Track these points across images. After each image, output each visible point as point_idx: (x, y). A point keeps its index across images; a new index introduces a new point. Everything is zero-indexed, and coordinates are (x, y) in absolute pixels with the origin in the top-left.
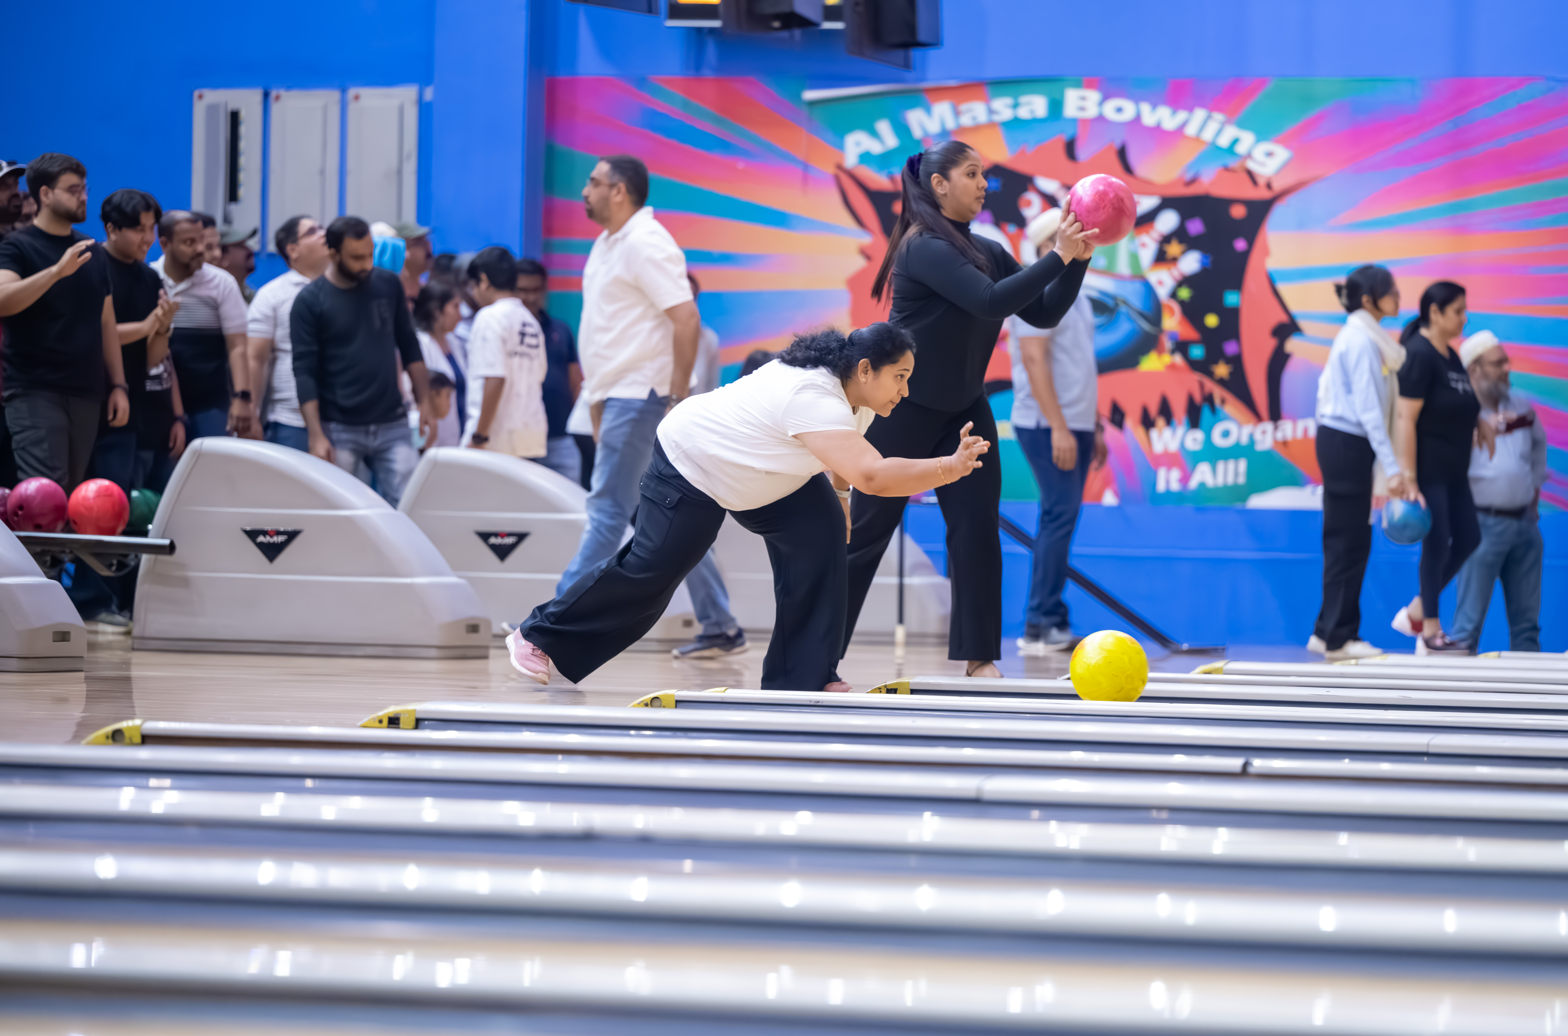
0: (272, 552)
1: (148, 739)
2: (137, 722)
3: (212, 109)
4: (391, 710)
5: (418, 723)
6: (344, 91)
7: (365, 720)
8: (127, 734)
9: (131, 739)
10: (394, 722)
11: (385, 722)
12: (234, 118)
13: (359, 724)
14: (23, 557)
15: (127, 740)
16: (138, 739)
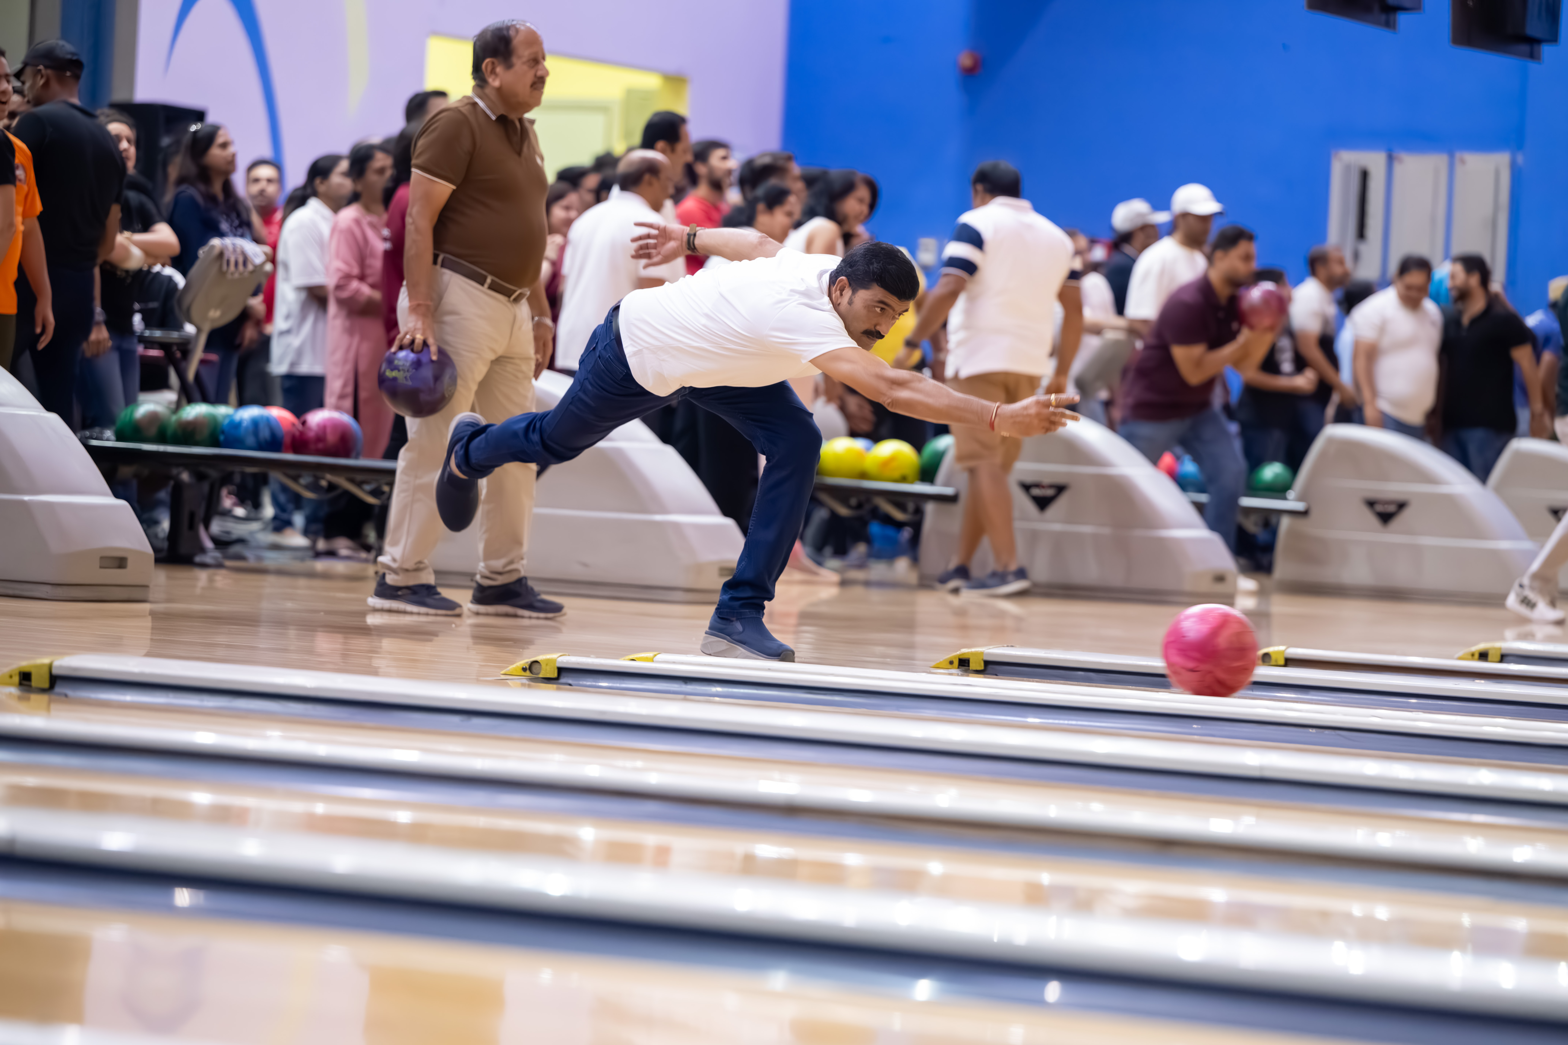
0: (1386, 518)
1: (1289, 662)
2: (1282, 648)
3: (1347, 168)
4: (1482, 646)
5: (1504, 658)
6: (1451, 156)
7: (1460, 653)
8: (1273, 657)
9: (1276, 661)
10: (1483, 656)
11: (1477, 656)
12: (1364, 175)
13: (1457, 656)
14: (1193, 515)
15: (1273, 663)
16: (1282, 662)
